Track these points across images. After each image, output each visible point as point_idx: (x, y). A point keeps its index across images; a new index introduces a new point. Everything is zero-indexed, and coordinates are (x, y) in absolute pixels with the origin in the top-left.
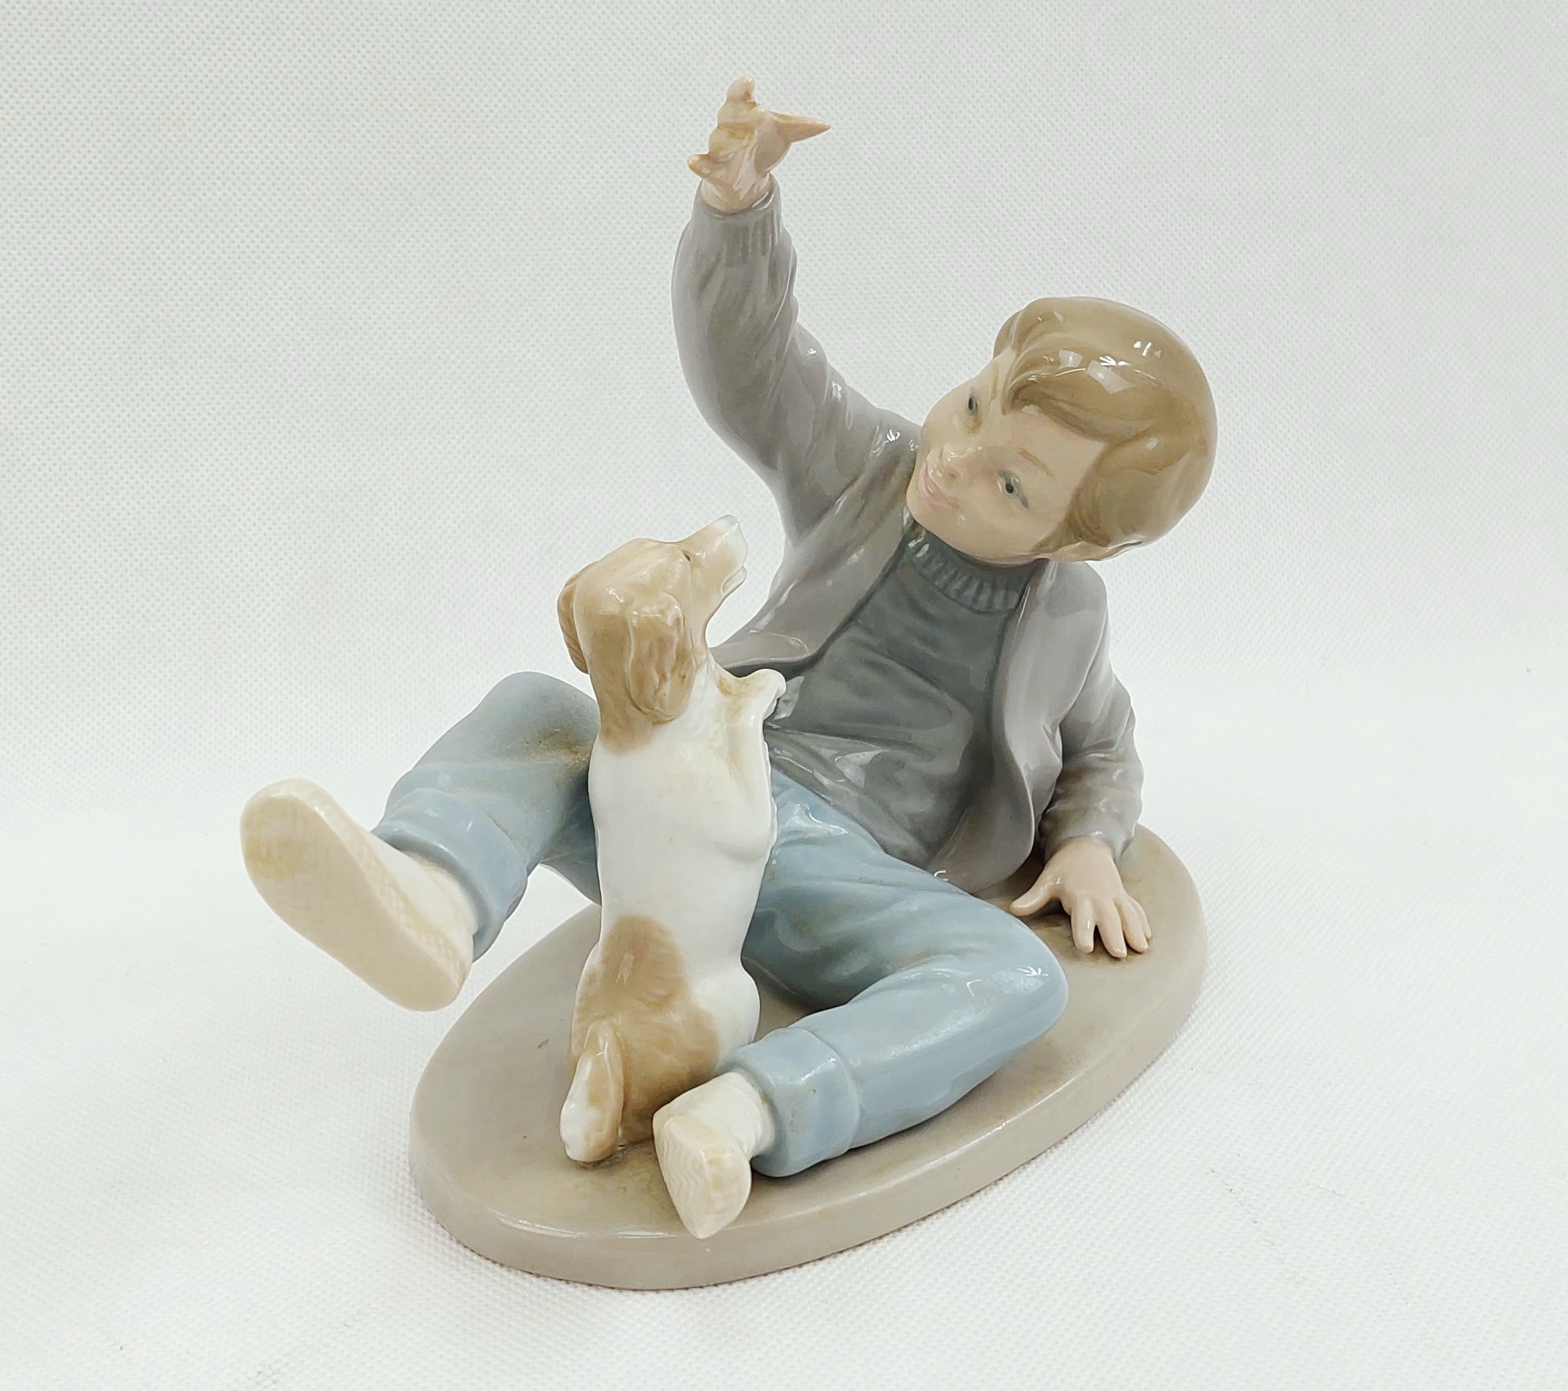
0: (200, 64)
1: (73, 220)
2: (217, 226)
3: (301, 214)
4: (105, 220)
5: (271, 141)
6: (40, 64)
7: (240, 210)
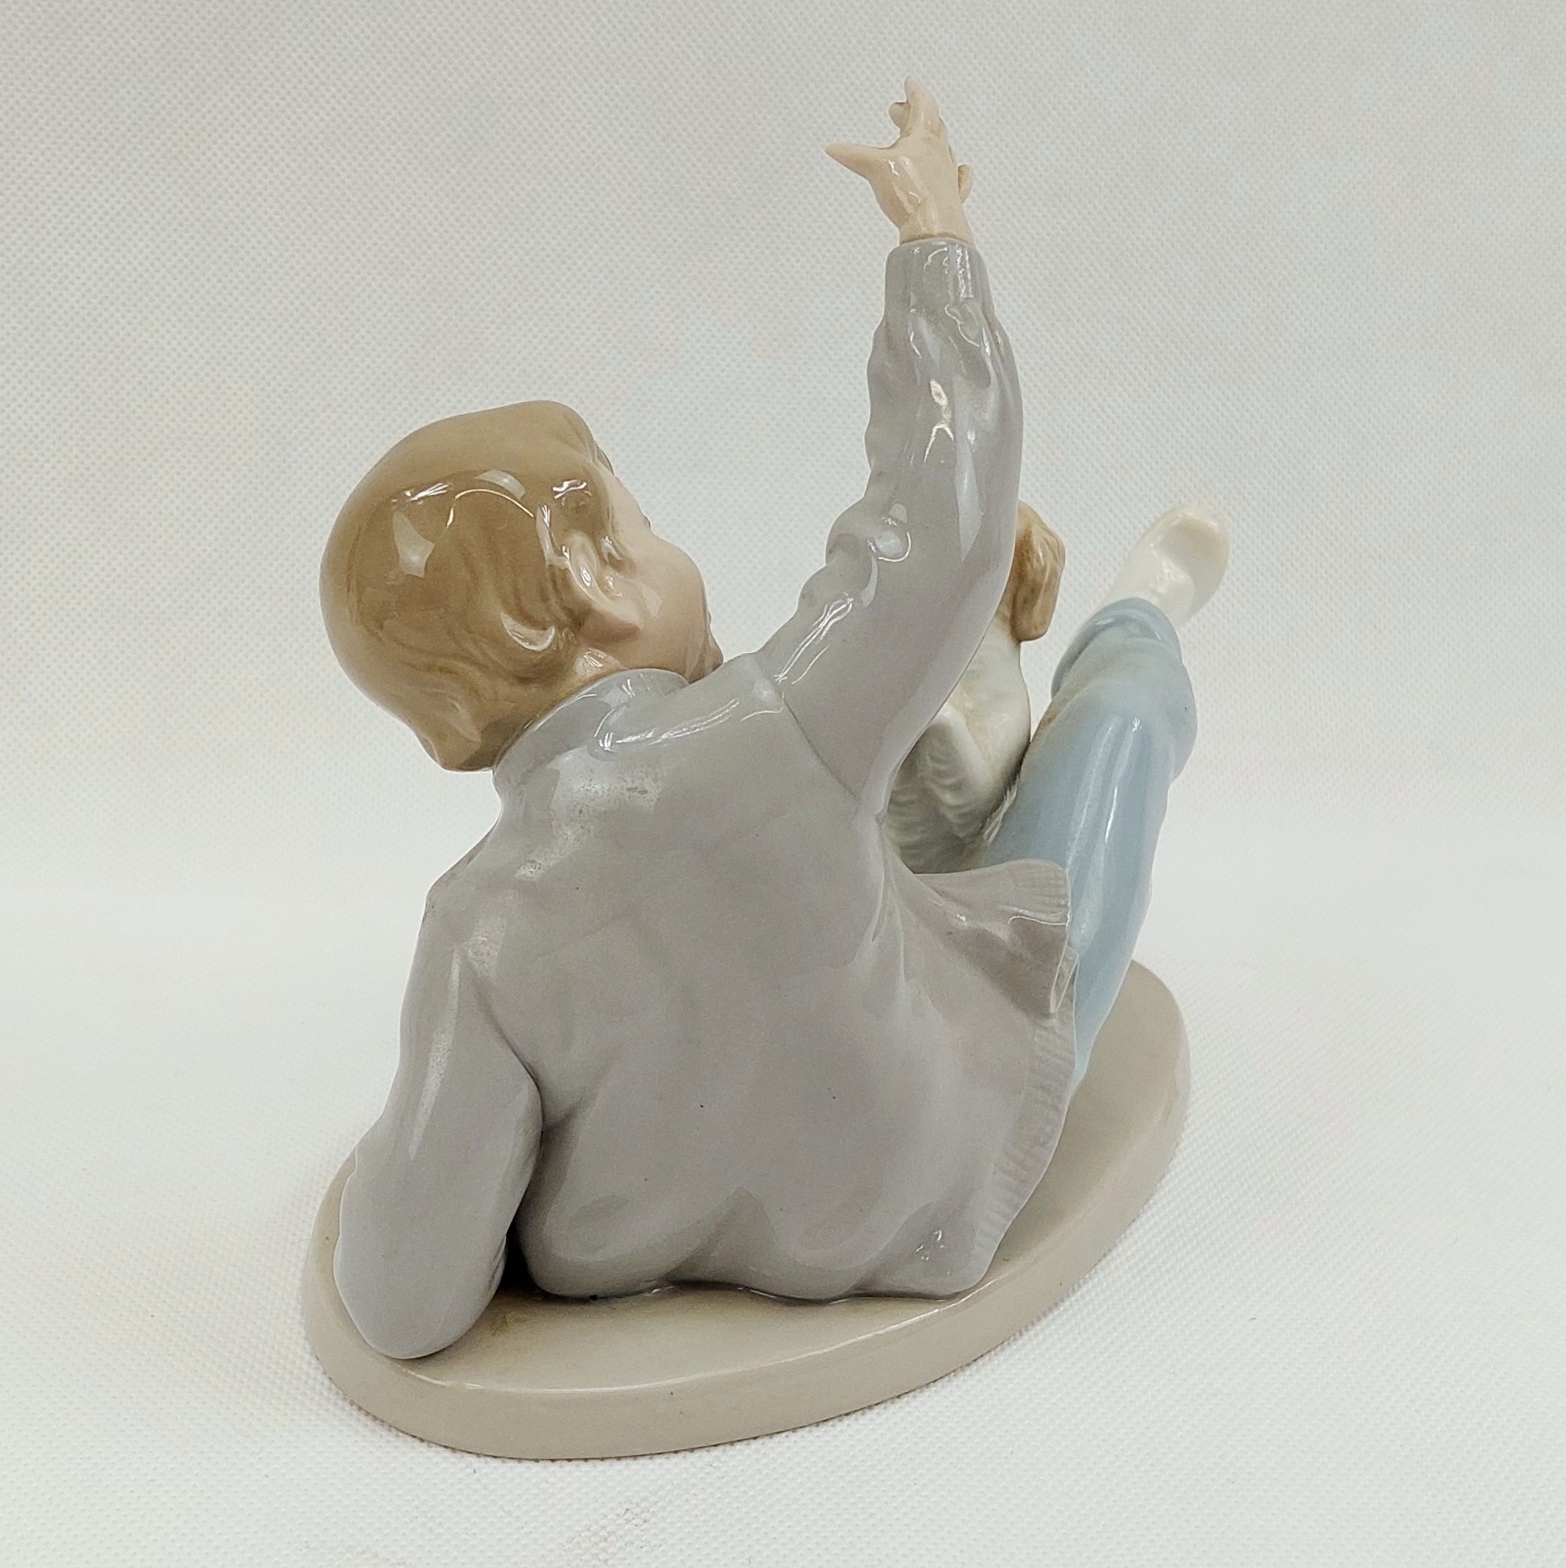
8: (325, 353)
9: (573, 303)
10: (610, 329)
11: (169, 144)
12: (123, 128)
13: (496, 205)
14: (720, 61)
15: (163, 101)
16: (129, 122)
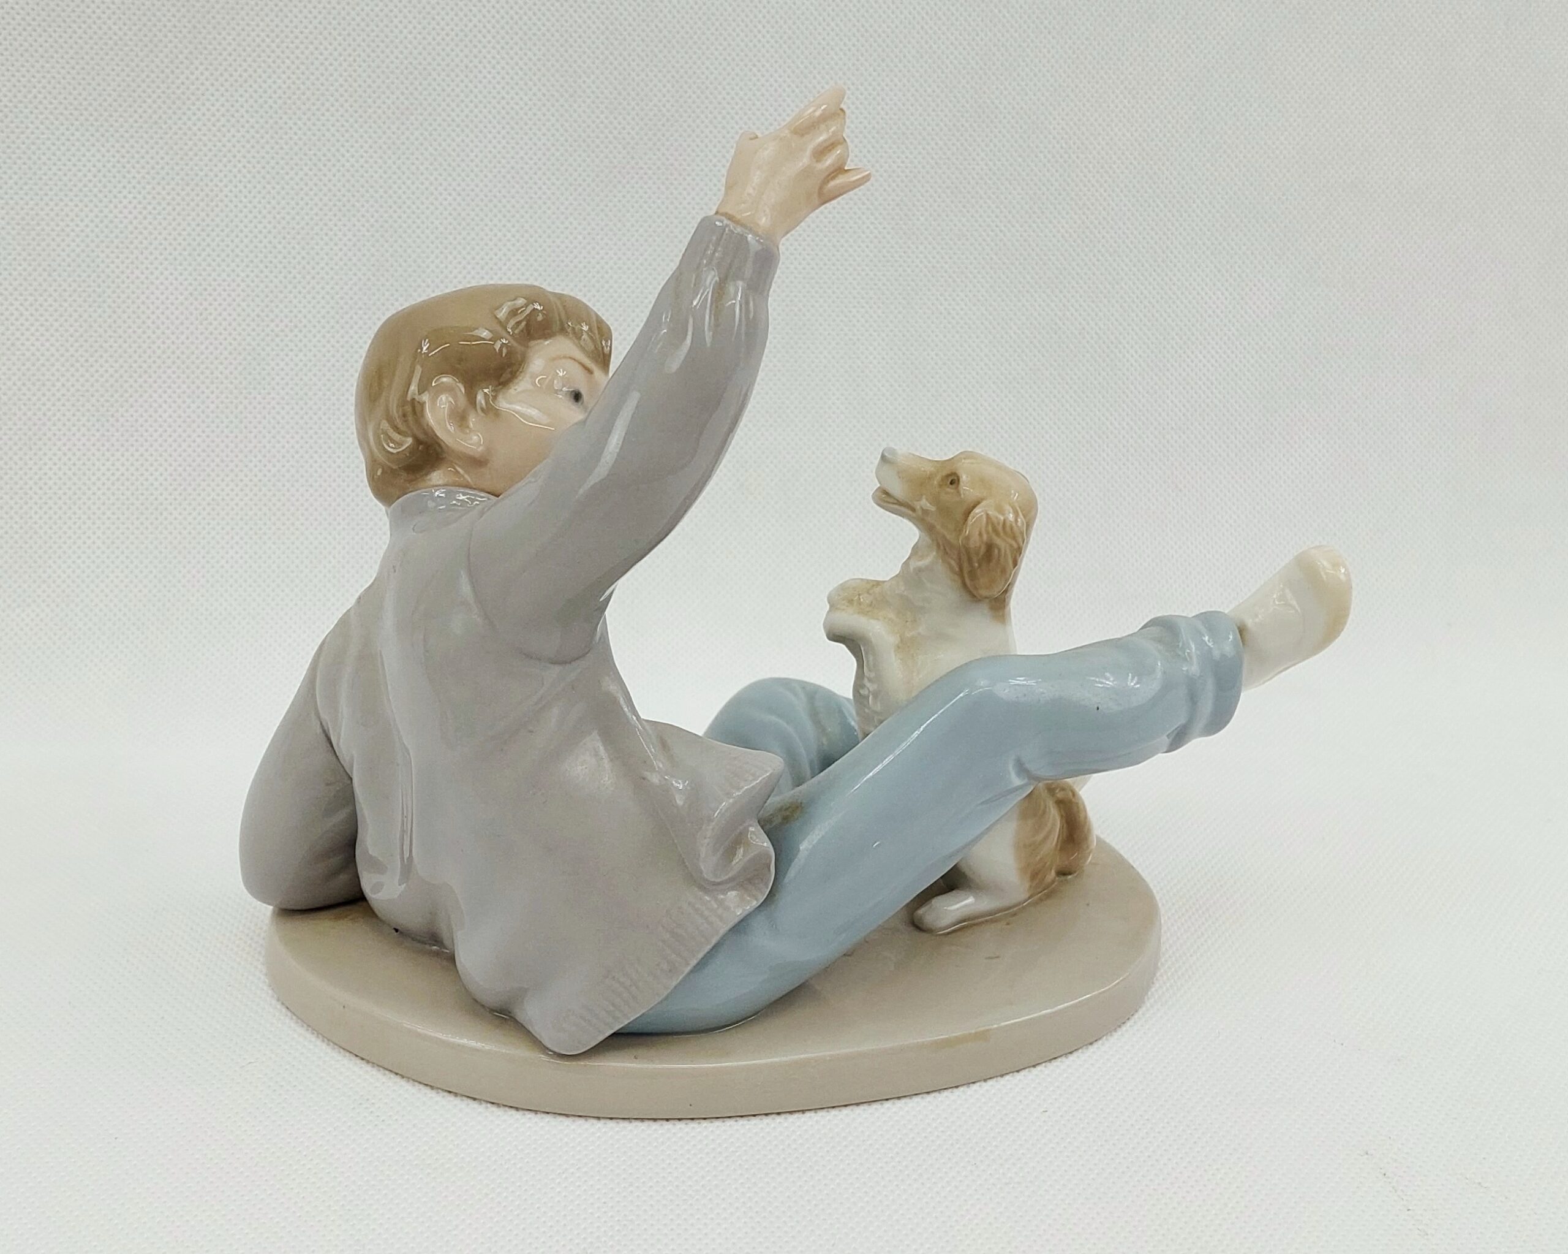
0: (447, 18)
1: (323, 159)
2: (454, 170)
3: (532, 162)
4: (352, 160)
5: (508, 93)
6: (301, 12)
7: (476, 156)
8: (290, 282)
9: (499, 234)
10: (531, 256)
11: (150, 111)
12: (109, 99)
13: (431, 154)
14: (616, 29)
15: (143, 76)
16: (114, 94)
